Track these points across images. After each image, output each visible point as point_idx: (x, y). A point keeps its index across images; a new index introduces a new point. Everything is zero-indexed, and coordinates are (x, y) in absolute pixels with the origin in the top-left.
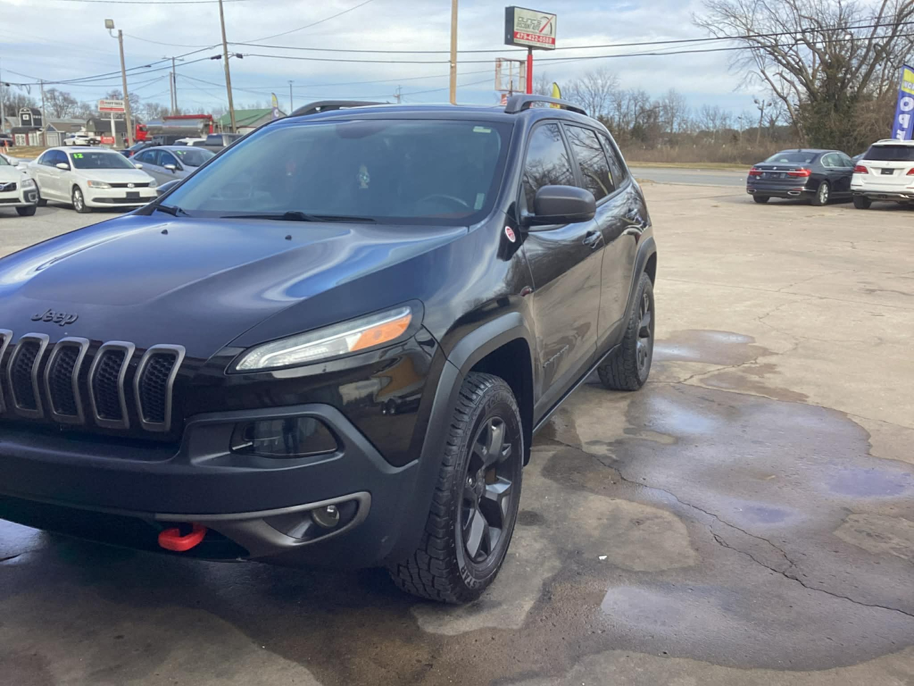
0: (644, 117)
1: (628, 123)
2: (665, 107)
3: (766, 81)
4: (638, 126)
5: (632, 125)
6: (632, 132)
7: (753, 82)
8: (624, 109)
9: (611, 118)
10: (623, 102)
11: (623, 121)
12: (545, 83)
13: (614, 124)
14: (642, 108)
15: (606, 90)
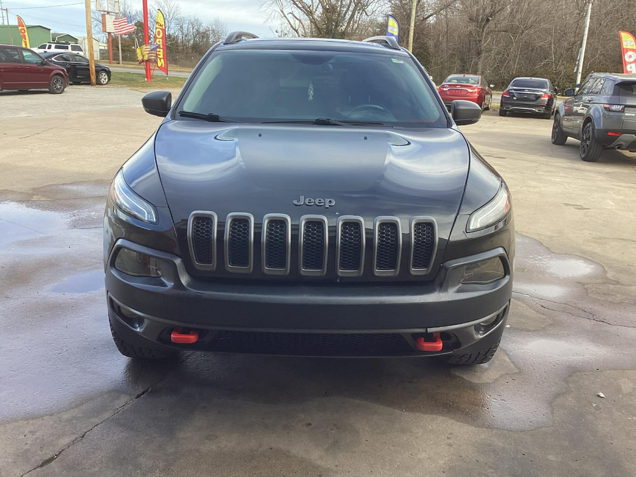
0: (200, 38)
1: (189, 41)
2: (213, 31)
3: (284, 17)
4: (196, 44)
5: (192, 42)
6: (192, 48)
7: (276, 18)
8: (185, 31)
9: (177, 36)
10: (184, 26)
11: (185, 39)
12: (126, 7)
13: (179, 41)
14: (197, 31)
15: (171, 16)
